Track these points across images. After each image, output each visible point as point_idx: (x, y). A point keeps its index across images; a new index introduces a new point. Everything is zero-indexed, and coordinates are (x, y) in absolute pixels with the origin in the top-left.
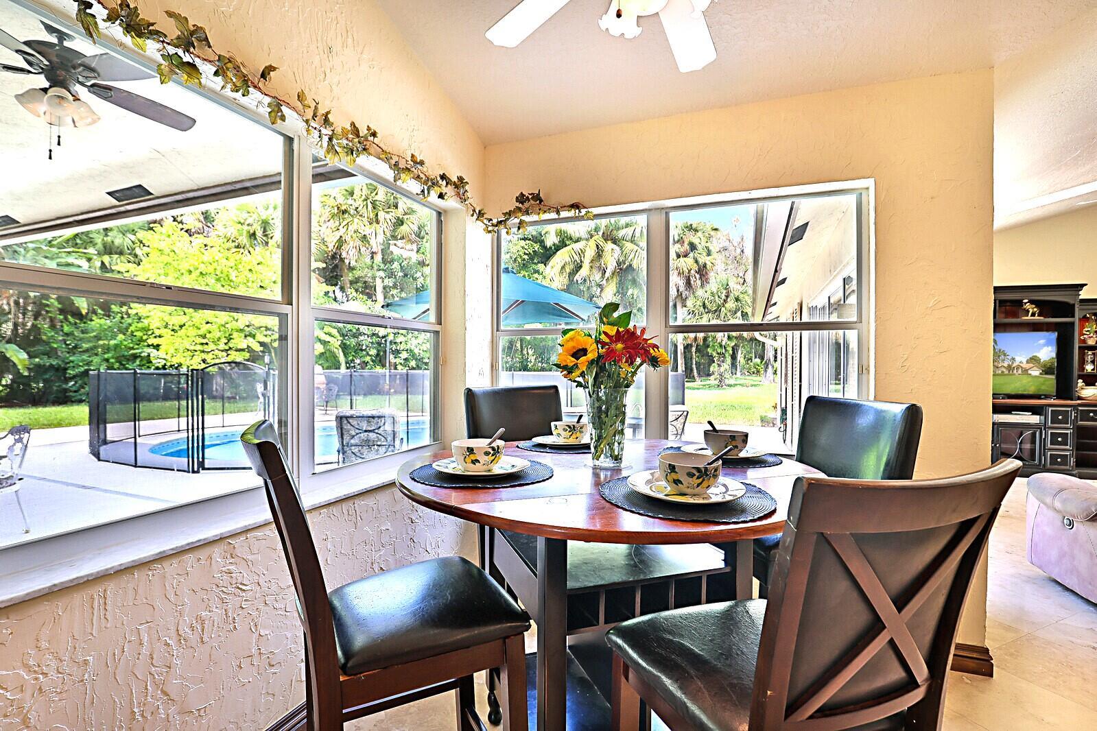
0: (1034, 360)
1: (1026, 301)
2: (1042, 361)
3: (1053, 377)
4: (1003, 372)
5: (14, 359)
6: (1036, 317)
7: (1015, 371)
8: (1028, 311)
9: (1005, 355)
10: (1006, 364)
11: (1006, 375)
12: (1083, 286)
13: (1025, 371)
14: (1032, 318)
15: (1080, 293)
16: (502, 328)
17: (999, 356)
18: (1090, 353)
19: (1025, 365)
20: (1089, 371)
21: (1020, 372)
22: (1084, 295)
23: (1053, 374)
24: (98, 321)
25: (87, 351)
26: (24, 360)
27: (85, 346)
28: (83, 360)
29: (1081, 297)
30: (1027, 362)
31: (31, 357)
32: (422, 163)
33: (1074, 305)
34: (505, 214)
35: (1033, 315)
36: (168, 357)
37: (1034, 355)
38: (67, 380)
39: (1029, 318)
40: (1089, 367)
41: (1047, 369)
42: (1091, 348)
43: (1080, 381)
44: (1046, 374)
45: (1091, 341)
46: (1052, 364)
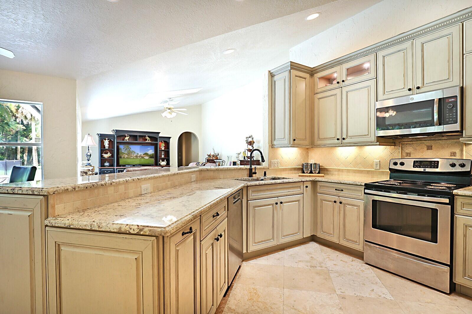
0: (146, 154)
2: (149, 154)
3: (153, 159)
4: (133, 158)
6: (149, 141)
7: (139, 157)
8: (147, 139)
9: (134, 152)
10: (135, 155)
11: (135, 159)
12: (160, 133)
13: (143, 157)
17: (132, 153)
18: (163, 152)
19: (142, 156)
20: (163, 157)
21: (141, 157)
22: (160, 135)
23: (153, 158)
29: (159, 136)
30: (143, 155)
33: (157, 138)
35: (149, 140)
37: (146, 152)
39: (147, 141)
40: (163, 156)
41: (151, 157)
42: (163, 151)
43: (161, 160)
44: (151, 158)
45: (163, 149)
46: (153, 155)
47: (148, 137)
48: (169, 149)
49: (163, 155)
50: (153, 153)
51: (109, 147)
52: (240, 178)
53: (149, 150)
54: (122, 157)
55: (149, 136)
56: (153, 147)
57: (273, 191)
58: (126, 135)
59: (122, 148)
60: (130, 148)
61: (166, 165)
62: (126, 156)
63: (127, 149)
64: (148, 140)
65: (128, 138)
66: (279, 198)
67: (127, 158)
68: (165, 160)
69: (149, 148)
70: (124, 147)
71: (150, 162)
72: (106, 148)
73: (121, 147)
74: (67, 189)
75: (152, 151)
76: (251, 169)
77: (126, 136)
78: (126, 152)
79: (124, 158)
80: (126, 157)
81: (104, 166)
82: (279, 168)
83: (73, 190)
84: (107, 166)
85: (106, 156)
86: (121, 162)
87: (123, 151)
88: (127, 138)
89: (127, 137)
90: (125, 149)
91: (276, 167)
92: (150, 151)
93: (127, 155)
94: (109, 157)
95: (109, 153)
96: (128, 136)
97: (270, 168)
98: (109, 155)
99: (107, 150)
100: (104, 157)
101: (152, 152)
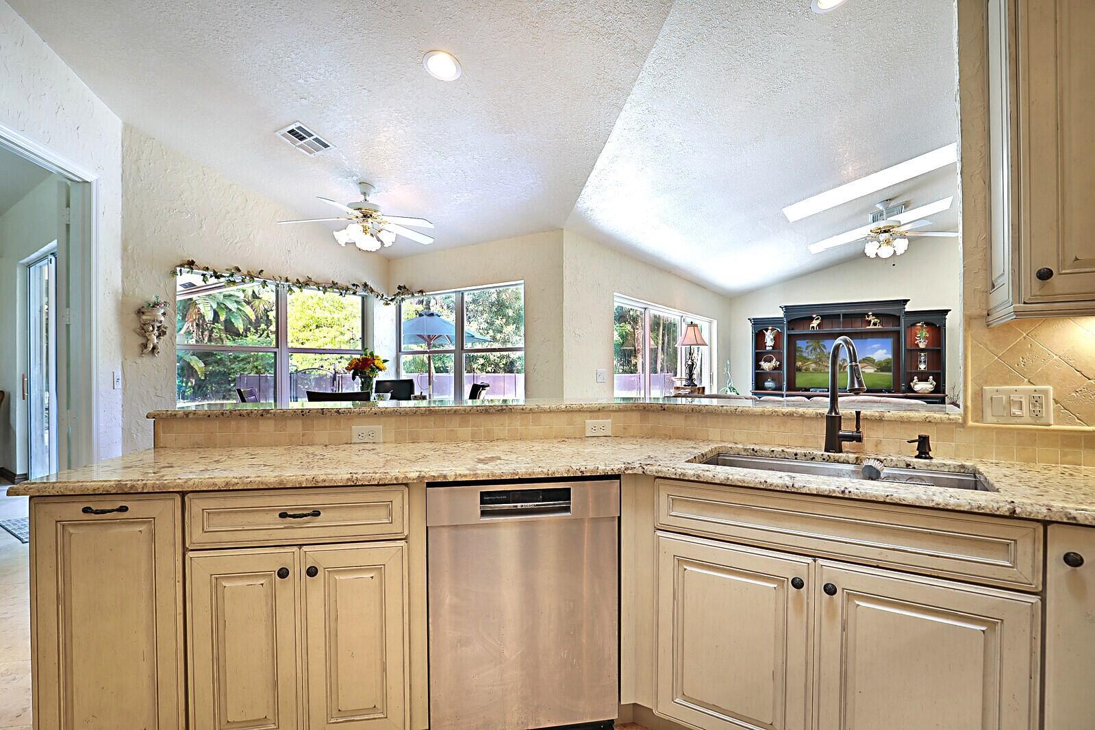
1: (870, 313)
2: (876, 361)
3: (891, 374)
5: (195, 367)
12: (906, 301)
14: (873, 327)
15: (906, 306)
16: (402, 350)
18: (922, 354)
20: (922, 369)
22: (908, 308)
23: (889, 371)
24: (251, 337)
25: (242, 360)
26: (202, 368)
27: (242, 356)
28: (240, 367)
29: (906, 310)
31: (206, 364)
32: (337, 283)
33: (900, 316)
34: (394, 295)
36: (298, 364)
37: (868, 356)
38: (229, 382)
39: (871, 327)
40: (922, 367)
41: (882, 367)
42: (922, 350)
43: (916, 378)
44: (881, 371)
45: (922, 346)
46: (888, 363)
47: (873, 315)
48: (940, 346)
49: (925, 362)
50: (890, 356)
51: (774, 347)
52: (766, 448)
53: (877, 350)
54: (803, 368)
55: (876, 312)
56: (889, 342)
57: (787, 524)
58: (814, 316)
59: (802, 347)
60: (825, 347)
61: (932, 392)
62: (813, 366)
63: (815, 349)
64: (874, 324)
65: (818, 321)
66: (820, 561)
67: (815, 370)
68: (931, 377)
69: (875, 346)
70: (806, 345)
71: (879, 382)
72: (767, 348)
73: (801, 344)
74: (175, 415)
75: (885, 351)
76: (833, 422)
77: (812, 319)
78: (814, 357)
79: (807, 370)
80: (813, 369)
81: (765, 389)
82: (1053, 427)
83: (185, 416)
84: (770, 388)
85: (766, 366)
86: (800, 380)
87: (804, 355)
88: (815, 323)
89: (814, 321)
90: (811, 348)
91: (1022, 420)
92: (880, 351)
93: (815, 363)
94: (775, 368)
95: (774, 360)
96: (818, 319)
97: (970, 423)
98: (774, 363)
99: (769, 352)
100: (763, 369)
101: (886, 354)
